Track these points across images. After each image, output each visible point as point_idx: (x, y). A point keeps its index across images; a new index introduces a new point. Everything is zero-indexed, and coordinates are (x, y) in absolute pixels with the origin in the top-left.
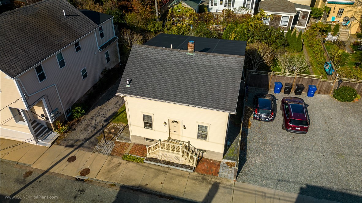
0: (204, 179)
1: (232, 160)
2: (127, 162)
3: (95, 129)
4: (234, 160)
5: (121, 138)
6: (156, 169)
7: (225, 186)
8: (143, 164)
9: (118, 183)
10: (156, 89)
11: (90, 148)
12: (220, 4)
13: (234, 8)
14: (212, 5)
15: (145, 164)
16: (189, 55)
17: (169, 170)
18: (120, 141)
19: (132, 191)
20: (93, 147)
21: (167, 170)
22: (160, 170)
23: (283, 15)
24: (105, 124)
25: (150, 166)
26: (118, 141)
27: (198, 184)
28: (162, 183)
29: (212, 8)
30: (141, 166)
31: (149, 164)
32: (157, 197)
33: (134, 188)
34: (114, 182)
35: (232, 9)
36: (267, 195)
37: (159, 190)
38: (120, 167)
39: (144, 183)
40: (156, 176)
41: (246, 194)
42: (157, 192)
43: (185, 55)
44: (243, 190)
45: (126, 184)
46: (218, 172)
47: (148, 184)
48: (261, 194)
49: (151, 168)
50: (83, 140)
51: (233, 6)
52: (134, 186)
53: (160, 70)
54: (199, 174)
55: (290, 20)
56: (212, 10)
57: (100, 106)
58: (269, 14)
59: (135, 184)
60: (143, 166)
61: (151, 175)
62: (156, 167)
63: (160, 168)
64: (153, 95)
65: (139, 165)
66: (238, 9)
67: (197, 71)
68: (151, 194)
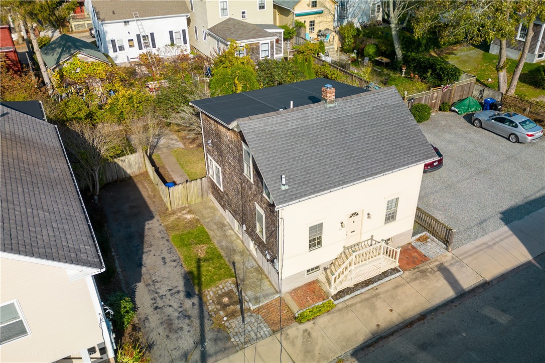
0: (424, 272)
1: (420, 233)
2: (311, 322)
3: (190, 319)
4: (422, 232)
5: (257, 300)
6: (361, 302)
7: (449, 263)
8: (336, 308)
9: (343, 353)
10: (328, 173)
11: (225, 349)
12: (130, 46)
13: (157, 48)
14: (115, 51)
15: (340, 306)
16: (331, 108)
17: (377, 291)
18: (261, 305)
19: (372, 349)
20: (229, 344)
21: (373, 293)
22: (367, 299)
23: (261, 42)
24: (195, 300)
25: (349, 303)
26: (257, 306)
27: (425, 281)
28: (391, 310)
29: (116, 57)
30: (338, 313)
31: (344, 301)
32: (407, 329)
33: (370, 342)
34: (336, 357)
35: (154, 51)
36: (490, 243)
37: (400, 319)
38: (314, 334)
39: (372, 327)
40: (373, 308)
41: (475, 256)
42: (401, 323)
43: (326, 109)
44: (467, 255)
45: (354, 347)
46: (424, 255)
47: (379, 323)
48: (484, 246)
49: (352, 305)
50: (196, 347)
51: (154, 46)
52: (367, 340)
53: (310, 143)
54: (410, 270)
55: (272, 47)
56: (118, 60)
57: (139, 281)
58: (242, 45)
59: (364, 337)
60: (340, 310)
61: (367, 311)
62: (358, 299)
63: (363, 297)
64: (331, 182)
65: (333, 313)
66: (164, 50)
67: (358, 125)
68: (396, 331)
